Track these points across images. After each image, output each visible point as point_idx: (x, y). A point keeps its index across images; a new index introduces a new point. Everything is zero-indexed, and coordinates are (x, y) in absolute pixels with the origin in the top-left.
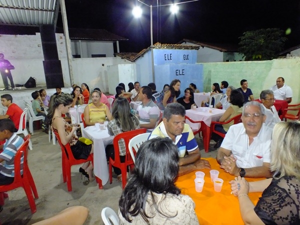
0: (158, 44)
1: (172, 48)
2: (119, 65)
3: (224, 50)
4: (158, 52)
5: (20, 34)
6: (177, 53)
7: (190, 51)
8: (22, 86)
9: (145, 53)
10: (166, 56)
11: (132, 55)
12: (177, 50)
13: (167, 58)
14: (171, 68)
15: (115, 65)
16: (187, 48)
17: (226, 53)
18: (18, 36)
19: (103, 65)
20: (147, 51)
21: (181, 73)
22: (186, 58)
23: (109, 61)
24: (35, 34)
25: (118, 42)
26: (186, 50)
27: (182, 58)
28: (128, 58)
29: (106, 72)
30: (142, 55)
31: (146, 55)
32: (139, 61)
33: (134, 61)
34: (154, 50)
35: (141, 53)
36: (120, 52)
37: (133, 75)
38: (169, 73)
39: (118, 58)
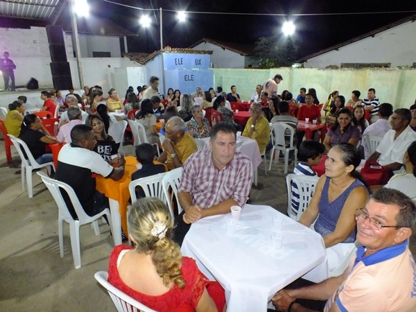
0: (168, 48)
1: (183, 52)
2: (128, 68)
3: (244, 54)
4: (168, 56)
5: (12, 27)
6: (188, 57)
7: (202, 55)
8: (23, 87)
9: (155, 56)
10: (177, 60)
11: (142, 56)
12: (189, 55)
13: (177, 63)
14: (180, 74)
15: (124, 67)
16: (199, 52)
17: (248, 58)
18: (10, 29)
19: (109, 66)
20: (157, 55)
21: (190, 78)
22: (198, 63)
23: (115, 62)
24: (30, 28)
25: (125, 38)
26: (198, 55)
27: (193, 62)
28: (138, 60)
29: (112, 75)
30: (153, 58)
31: (156, 59)
32: (150, 64)
33: (144, 64)
34: (164, 54)
35: (151, 55)
36: (129, 52)
37: (143, 79)
38: (178, 78)
39: (127, 59)
